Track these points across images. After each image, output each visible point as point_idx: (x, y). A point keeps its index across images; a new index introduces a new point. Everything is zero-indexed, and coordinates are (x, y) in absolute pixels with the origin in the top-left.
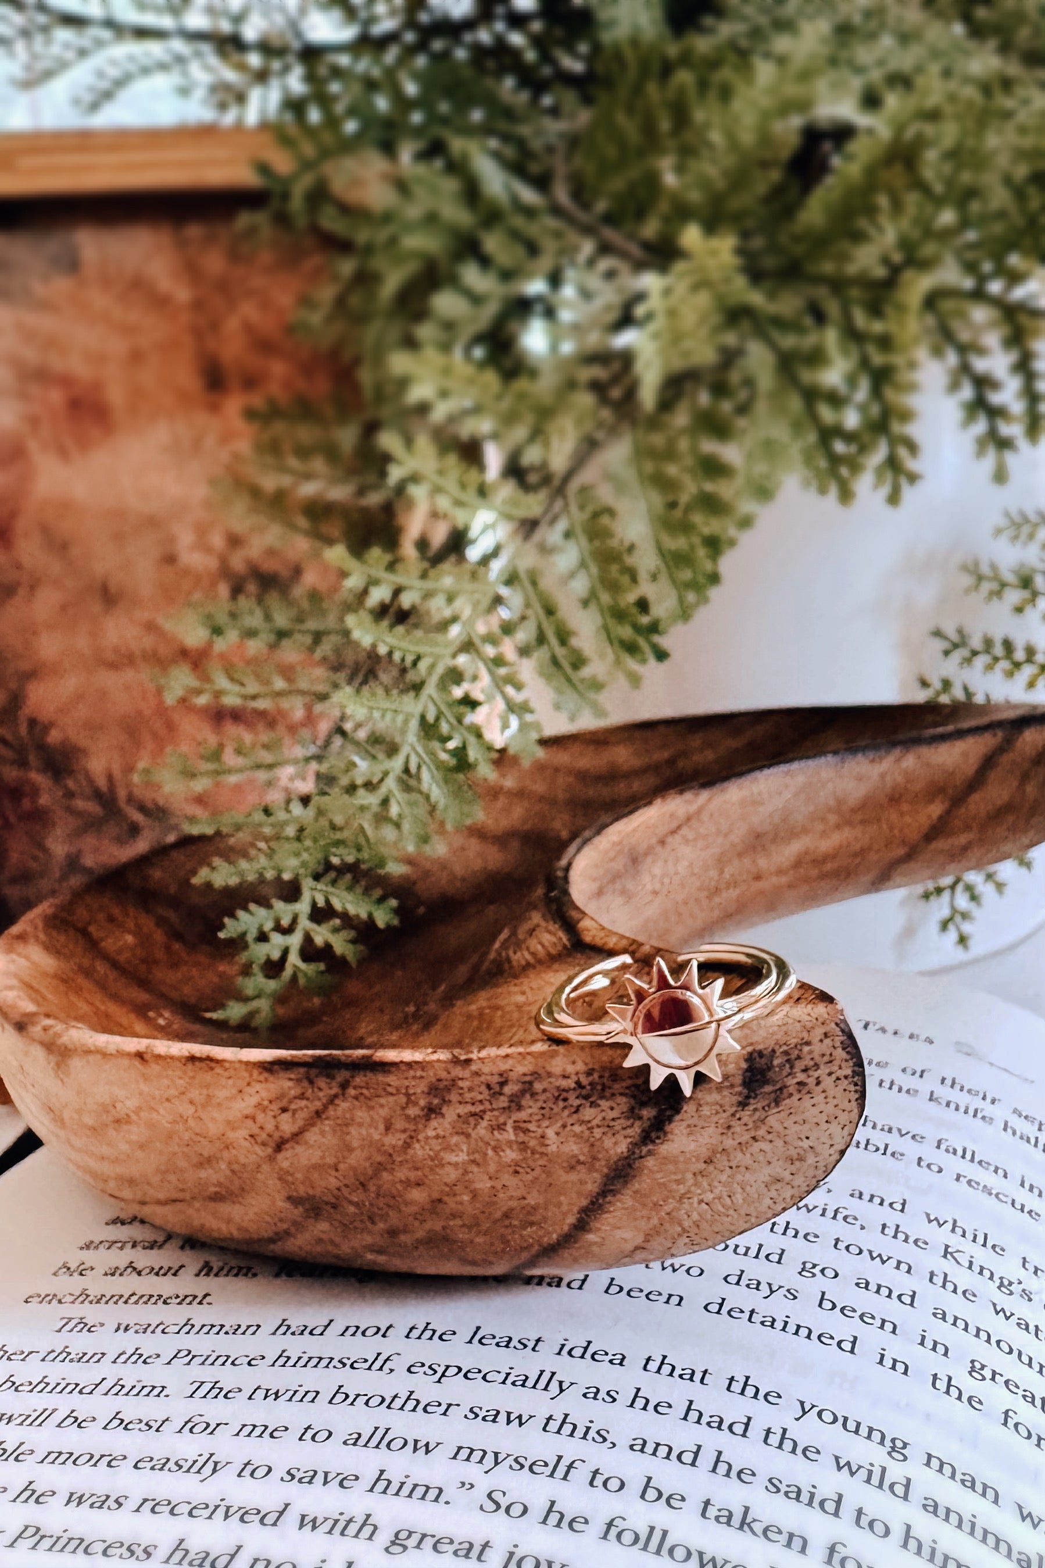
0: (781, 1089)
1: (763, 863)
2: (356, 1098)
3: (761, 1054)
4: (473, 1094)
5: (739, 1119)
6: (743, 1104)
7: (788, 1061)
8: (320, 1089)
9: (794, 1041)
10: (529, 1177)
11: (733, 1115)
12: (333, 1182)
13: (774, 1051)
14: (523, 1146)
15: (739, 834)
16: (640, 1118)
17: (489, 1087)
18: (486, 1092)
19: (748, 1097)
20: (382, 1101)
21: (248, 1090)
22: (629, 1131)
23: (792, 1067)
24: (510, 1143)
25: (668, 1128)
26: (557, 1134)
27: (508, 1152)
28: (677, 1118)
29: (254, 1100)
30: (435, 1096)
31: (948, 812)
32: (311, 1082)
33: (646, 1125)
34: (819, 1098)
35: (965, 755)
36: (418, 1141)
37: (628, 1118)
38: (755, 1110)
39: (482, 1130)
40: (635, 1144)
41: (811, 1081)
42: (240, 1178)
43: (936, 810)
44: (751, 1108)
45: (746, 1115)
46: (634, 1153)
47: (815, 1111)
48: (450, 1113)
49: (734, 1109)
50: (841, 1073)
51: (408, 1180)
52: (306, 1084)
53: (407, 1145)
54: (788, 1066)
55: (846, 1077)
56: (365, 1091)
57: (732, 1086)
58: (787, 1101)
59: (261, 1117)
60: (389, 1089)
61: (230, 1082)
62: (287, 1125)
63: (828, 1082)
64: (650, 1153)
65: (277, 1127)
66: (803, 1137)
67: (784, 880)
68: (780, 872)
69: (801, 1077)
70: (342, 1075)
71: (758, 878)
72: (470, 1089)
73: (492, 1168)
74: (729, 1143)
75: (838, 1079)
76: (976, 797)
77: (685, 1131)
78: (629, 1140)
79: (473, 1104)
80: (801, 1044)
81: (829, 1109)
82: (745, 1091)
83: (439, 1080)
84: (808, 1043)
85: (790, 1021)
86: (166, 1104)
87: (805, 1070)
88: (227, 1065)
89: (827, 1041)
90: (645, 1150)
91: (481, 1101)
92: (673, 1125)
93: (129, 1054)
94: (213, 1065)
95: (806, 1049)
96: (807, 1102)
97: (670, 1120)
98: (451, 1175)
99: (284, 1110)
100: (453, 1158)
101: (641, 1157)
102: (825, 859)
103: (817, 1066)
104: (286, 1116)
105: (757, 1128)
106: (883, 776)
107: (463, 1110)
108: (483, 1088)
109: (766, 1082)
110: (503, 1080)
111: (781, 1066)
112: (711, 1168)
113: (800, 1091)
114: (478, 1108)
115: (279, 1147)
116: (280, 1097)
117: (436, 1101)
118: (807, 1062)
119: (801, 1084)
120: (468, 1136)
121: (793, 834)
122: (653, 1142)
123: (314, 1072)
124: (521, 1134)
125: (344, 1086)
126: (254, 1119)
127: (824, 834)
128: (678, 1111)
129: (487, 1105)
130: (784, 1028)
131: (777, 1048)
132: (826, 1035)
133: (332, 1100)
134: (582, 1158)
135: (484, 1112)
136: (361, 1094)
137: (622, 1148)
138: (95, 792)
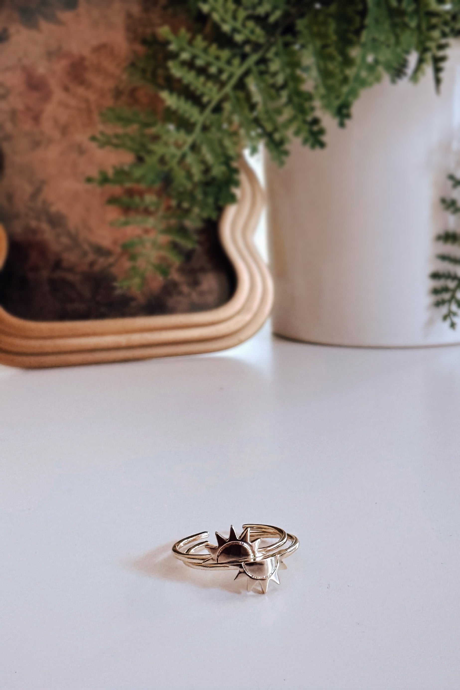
138: (69, 235)
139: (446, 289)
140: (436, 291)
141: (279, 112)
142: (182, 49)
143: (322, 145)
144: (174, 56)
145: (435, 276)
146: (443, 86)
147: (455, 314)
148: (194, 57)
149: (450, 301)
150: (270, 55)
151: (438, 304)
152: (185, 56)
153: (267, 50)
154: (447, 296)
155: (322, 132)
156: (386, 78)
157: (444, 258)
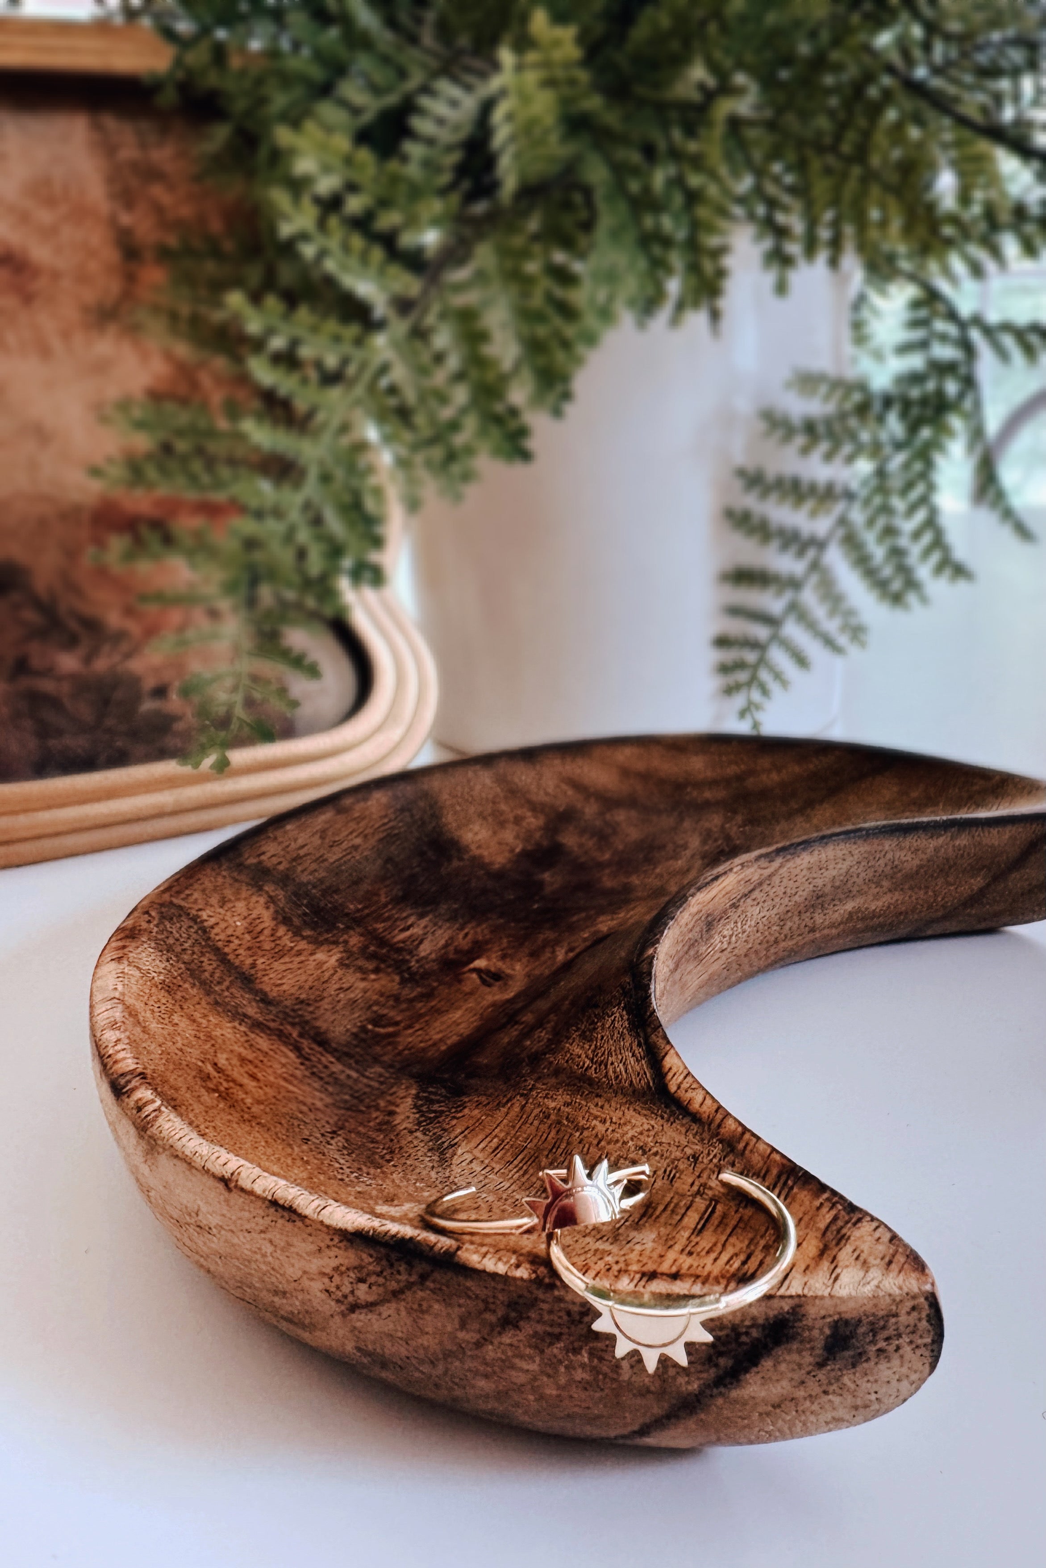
0: (860, 1354)
1: (819, 919)
2: (433, 1291)
3: (847, 1323)
4: (552, 1317)
5: (814, 1376)
6: (821, 1365)
7: (872, 1330)
8: (399, 1273)
9: (881, 1313)
10: (598, 1395)
11: (809, 1373)
12: (403, 1352)
13: (860, 1321)
14: (595, 1371)
15: (804, 893)
16: (716, 1365)
17: (569, 1313)
18: (565, 1318)
19: (828, 1359)
20: (462, 1301)
21: (328, 1252)
22: (705, 1375)
23: (874, 1336)
24: (583, 1366)
25: (742, 1377)
26: (632, 1367)
27: (580, 1371)
28: (755, 1369)
29: (334, 1263)
30: (514, 1310)
31: (988, 885)
32: (392, 1266)
33: (721, 1372)
34: (896, 1362)
35: (1013, 838)
36: (492, 1343)
37: (703, 1364)
38: (833, 1370)
39: (556, 1350)
40: (708, 1386)
41: (892, 1348)
42: (311, 1318)
43: (978, 882)
44: (829, 1368)
45: (821, 1375)
46: (704, 1392)
47: (890, 1372)
48: (528, 1328)
49: (811, 1368)
50: (920, 1342)
51: (477, 1370)
52: (384, 1262)
53: (478, 1345)
54: (871, 1334)
55: (925, 1345)
56: (444, 1288)
57: (812, 1348)
58: (865, 1365)
59: (337, 1279)
60: (470, 1293)
61: (311, 1239)
62: (363, 1292)
63: (907, 1350)
64: (721, 1394)
65: (352, 1292)
66: (872, 1391)
67: (834, 931)
68: (832, 926)
69: (882, 1344)
70: (422, 1267)
71: (813, 930)
72: (551, 1312)
73: (563, 1380)
74: (801, 1393)
75: (917, 1347)
76: (1015, 875)
77: (759, 1382)
78: (702, 1382)
79: (551, 1326)
80: (888, 1316)
81: (904, 1370)
82: (825, 1354)
83: (520, 1296)
84: (896, 1315)
85: (881, 1294)
86: (246, 1234)
87: (887, 1339)
88: (308, 1222)
89: (915, 1314)
90: (715, 1391)
91: (560, 1325)
92: (748, 1376)
93: (214, 1176)
94: (294, 1217)
95: (893, 1320)
96: (883, 1366)
97: (747, 1371)
98: (520, 1378)
99: (361, 1280)
100: (525, 1365)
101: (711, 1396)
102: (874, 915)
103: (899, 1336)
104: (363, 1287)
105: (830, 1383)
106: (937, 850)
107: (540, 1328)
108: (563, 1314)
109: (846, 1348)
110: (583, 1310)
111: (865, 1334)
112: (778, 1411)
113: (878, 1356)
114: (557, 1330)
115: (354, 1308)
116: (359, 1268)
117: (513, 1315)
118: (891, 1332)
119: (880, 1351)
120: (542, 1352)
121: (849, 895)
122: (725, 1386)
123: (394, 1256)
124: (596, 1361)
125: (423, 1277)
126: (331, 1278)
127: (876, 897)
128: (756, 1364)
129: (565, 1330)
130: (875, 1301)
131: (864, 1318)
132: (914, 1308)
133: (409, 1286)
134: (652, 1388)
135: (561, 1334)
136: (440, 1289)
137: (695, 1386)
138: (38, 604)
139: (740, 665)
140: (724, 669)
141: (454, 426)
142: (270, 331)
143: (525, 456)
144: (258, 345)
145: (722, 642)
146: (726, 323)
147: (758, 707)
148: (295, 343)
149: (749, 684)
150: (430, 319)
151: (730, 691)
152: (278, 343)
153: (425, 311)
154: (742, 676)
155: (522, 432)
156: (627, 318)
157: (735, 611)
